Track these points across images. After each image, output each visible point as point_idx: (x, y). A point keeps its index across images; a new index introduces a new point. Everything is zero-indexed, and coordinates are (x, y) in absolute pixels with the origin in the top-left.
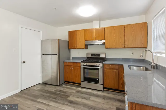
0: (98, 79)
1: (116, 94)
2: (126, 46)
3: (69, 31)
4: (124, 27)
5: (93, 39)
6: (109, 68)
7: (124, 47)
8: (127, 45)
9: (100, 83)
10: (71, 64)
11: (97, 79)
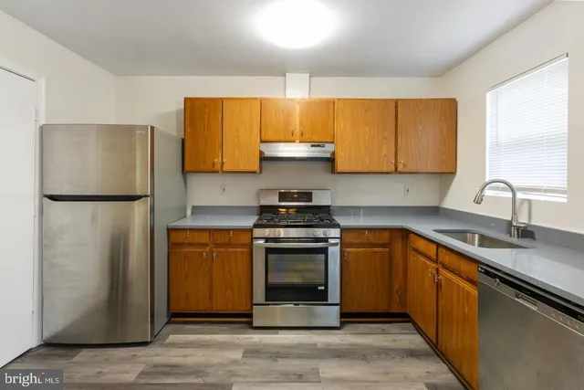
0: (323, 288)
1: (384, 332)
2: (400, 168)
3: (186, 99)
4: (396, 107)
5: (293, 138)
6: (358, 241)
7: (396, 169)
8: (404, 165)
9: (330, 302)
10: (204, 238)
11: (320, 288)
